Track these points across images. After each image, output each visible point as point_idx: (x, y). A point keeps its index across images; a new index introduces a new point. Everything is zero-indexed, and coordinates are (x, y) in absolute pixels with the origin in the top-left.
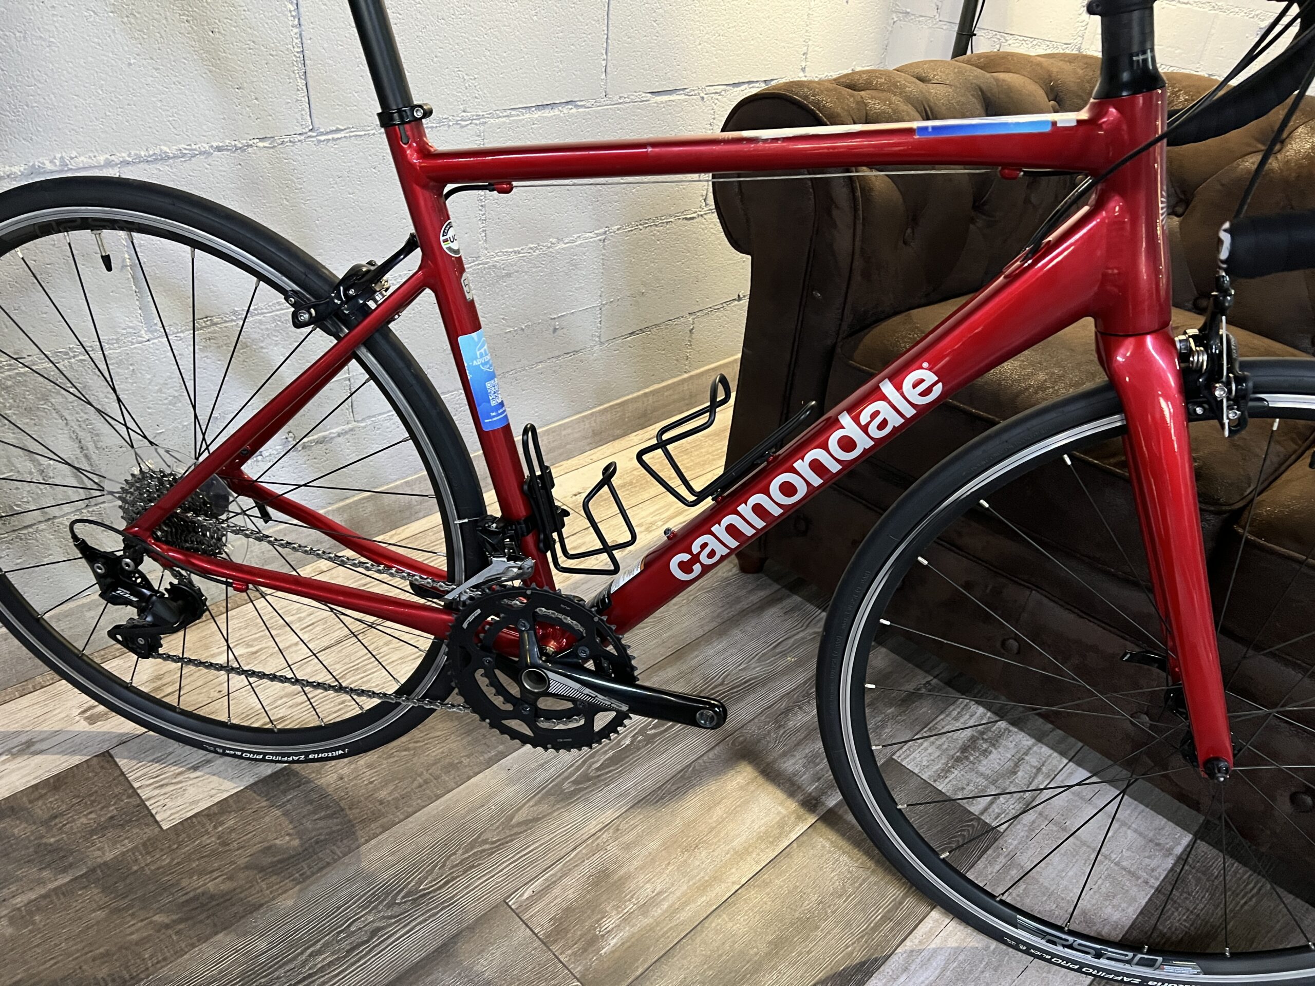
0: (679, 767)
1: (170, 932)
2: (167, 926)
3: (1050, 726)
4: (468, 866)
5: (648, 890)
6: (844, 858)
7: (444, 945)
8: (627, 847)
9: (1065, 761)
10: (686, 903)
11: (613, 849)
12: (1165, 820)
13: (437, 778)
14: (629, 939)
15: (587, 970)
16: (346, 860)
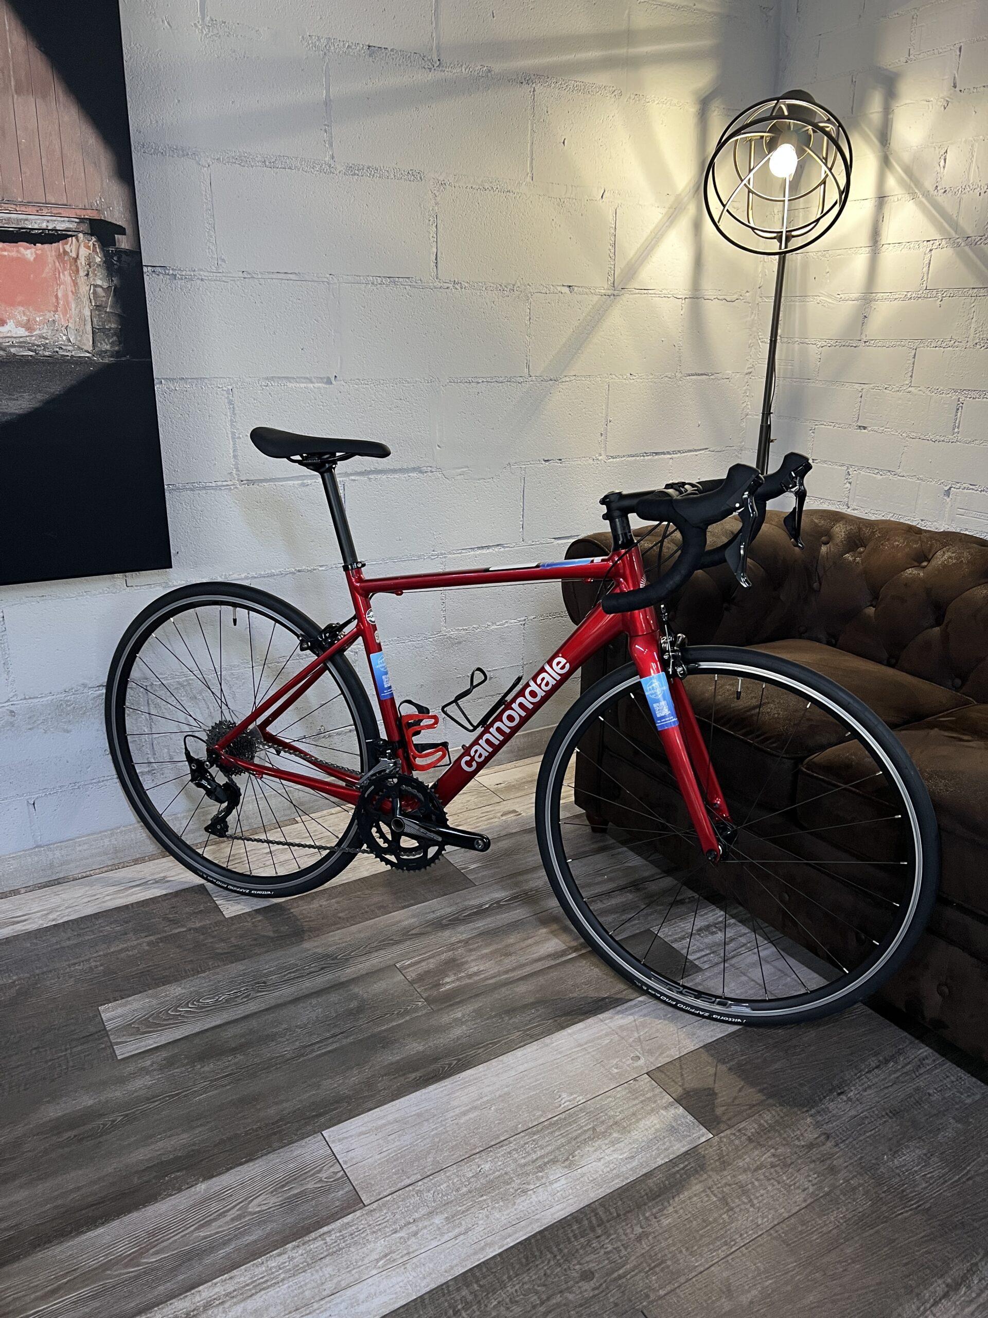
0: (513, 920)
1: (222, 956)
2: (222, 954)
3: (767, 925)
4: (378, 949)
5: (475, 969)
6: (597, 970)
7: (358, 978)
8: (471, 950)
9: (766, 942)
10: (494, 977)
11: (460, 951)
12: (817, 976)
13: (373, 911)
14: (457, 987)
15: (429, 996)
16: (316, 939)
